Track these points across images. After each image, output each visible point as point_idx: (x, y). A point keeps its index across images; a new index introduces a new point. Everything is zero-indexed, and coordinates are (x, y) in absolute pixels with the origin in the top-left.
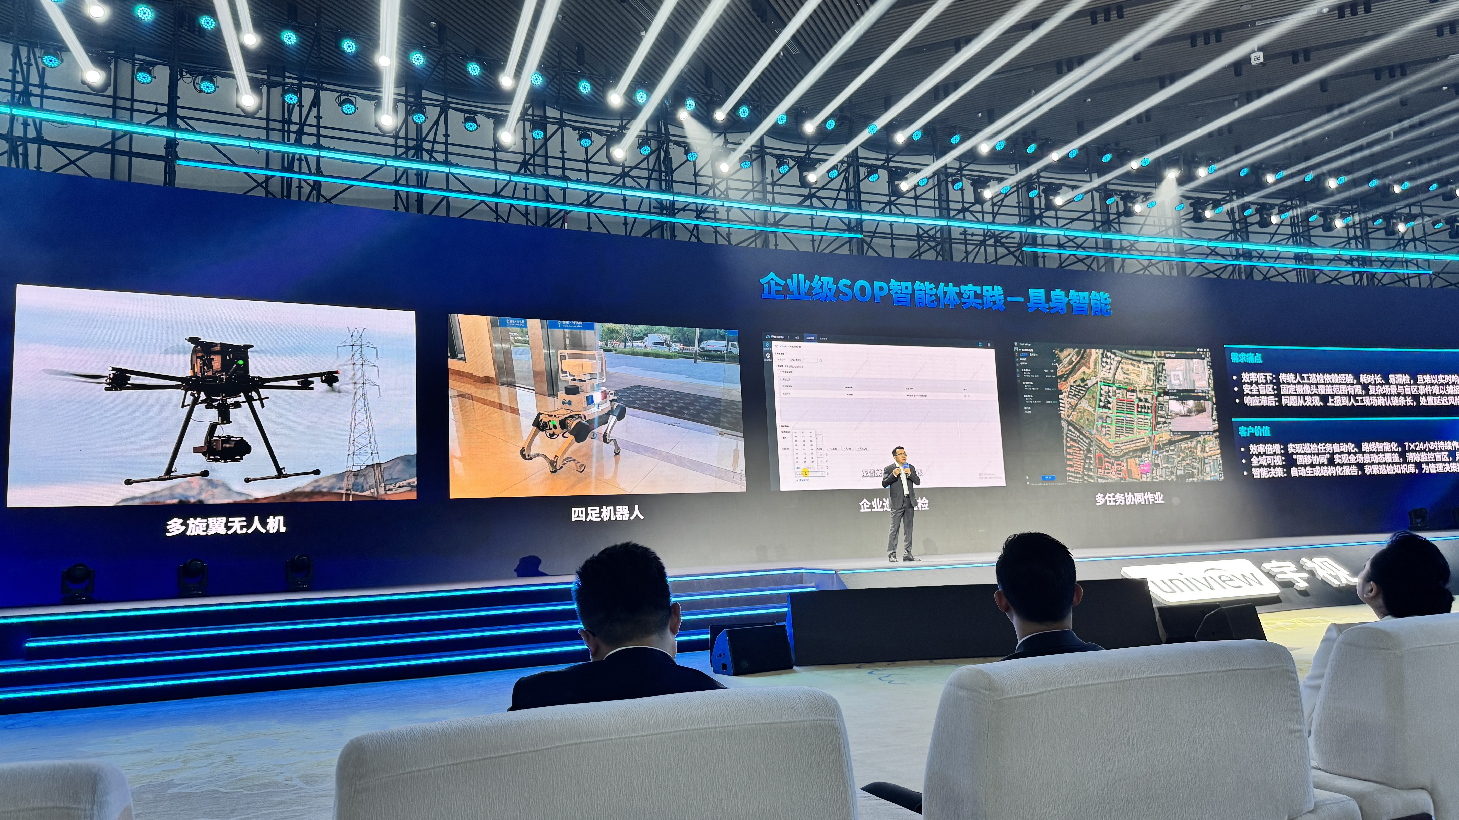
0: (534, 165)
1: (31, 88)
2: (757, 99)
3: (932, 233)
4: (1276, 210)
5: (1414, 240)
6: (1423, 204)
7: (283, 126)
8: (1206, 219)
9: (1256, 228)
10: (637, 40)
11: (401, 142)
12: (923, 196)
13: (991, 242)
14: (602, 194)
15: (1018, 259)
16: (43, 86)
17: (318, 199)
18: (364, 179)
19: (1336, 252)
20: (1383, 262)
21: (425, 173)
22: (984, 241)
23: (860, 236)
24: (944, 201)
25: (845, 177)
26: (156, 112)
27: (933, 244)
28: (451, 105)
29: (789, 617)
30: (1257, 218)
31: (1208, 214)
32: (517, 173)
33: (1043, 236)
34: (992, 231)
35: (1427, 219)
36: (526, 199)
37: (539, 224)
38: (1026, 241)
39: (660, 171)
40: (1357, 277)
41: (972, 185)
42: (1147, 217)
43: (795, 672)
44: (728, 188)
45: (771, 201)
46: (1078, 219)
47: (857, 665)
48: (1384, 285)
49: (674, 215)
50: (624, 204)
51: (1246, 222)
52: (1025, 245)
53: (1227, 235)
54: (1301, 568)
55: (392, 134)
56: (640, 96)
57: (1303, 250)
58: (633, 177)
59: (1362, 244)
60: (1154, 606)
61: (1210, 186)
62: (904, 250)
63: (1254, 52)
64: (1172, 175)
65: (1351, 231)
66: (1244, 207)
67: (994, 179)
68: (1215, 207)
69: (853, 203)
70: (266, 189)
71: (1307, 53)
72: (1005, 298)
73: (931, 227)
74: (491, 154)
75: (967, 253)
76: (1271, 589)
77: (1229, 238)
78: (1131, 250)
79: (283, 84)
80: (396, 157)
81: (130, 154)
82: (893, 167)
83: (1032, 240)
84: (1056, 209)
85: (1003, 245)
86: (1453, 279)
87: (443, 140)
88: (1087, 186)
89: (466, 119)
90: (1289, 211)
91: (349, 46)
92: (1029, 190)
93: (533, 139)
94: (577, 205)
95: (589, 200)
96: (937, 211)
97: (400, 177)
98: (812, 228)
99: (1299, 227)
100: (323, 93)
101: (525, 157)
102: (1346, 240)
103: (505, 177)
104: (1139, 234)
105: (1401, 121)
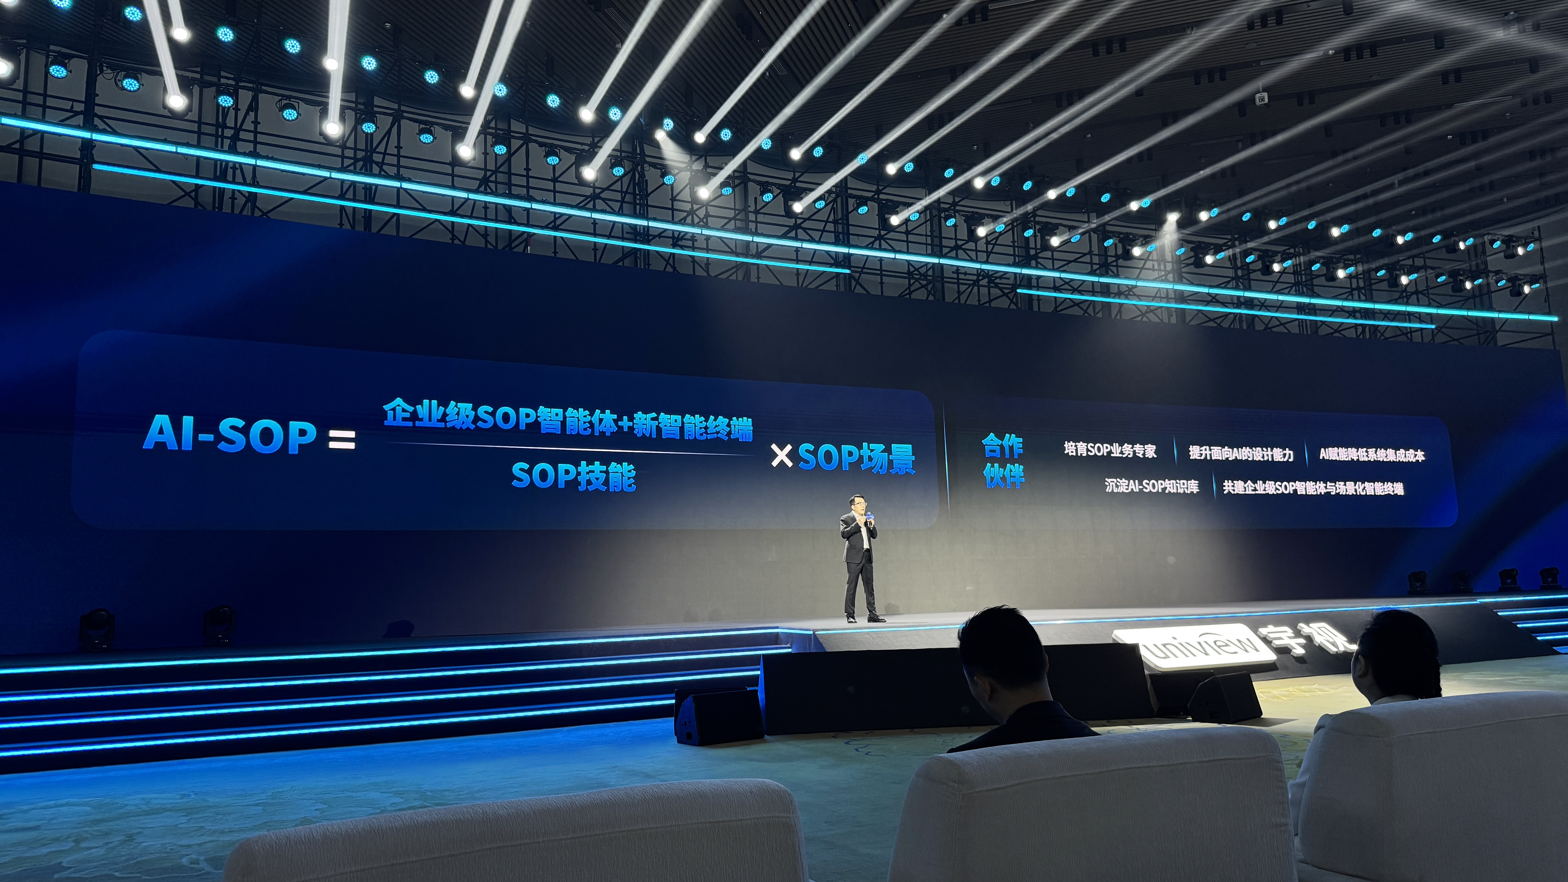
0: (496, 182)
2: (740, 121)
3: (923, 270)
4: (1279, 258)
5: (1417, 292)
6: (1427, 255)
7: (217, 131)
8: (1207, 266)
9: (1258, 275)
10: (612, 53)
11: (349, 153)
12: (914, 232)
13: (984, 282)
14: (570, 216)
15: (1012, 301)
17: (253, 212)
18: (305, 192)
19: (1338, 303)
20: (1386, 315)
21: (374, 187)
22: (978, 280)
23: (848, 271)
24: (936, 237)
25: (833, 208)
26: (71, 110)
27: (924, 283)
28: (405, 114)
29: (761, 681)
30: (1259, 265)
31: (1209, 259)
32: (476, 191)
33: (1039, 277)
34: (986, 271)
35: (1430, 271)
36: (486, 219)
37: (500, 247)
38: (1021, 282)
39: (634, 194)
40: (1360, 329)
41: (966, 221)
42: (1147, 260)
43: (766, 742)
44: (707, 215)
45: (754, 230)
46: (1075, 261)
47: (833, 734)
48: (1386, 339)
49: (648, 242)
50: (595, 228)
51: (1248, 269)
52: (1020, 287)
53: (1228, 282)
54: (1298, 634)
55: (338, 144)
56: (614, 113)
57: (1305, 300)
58: (604, 200)
59: (1365, 295)
60: (1146, 672)
61: (1213, 228)
62: (894, 287)
63: (1258, 92)
64: (1173, 218)
65: (1354, 281)
66: (1246, 253)
67: (989, 216)
68: (1215, 253)
69: (842, 236)
70: (196, 199)
71: (1312, 96)
73: (923, 264)
74: (448, 169)
75: (960, 293)
76: (1267, 656)
77: (1230, 285)
78: (1129, 294)
79: (218, 85)
80: (343, 169)
81: (41, 155)
82: (885, 200)
83: (1028, 282)
84: (1052, 250)
85: (996, 286)
86: (1456, 334)
87: (395, 152)
88: (1085, 227)
89: (422, 132)
90: (1291, 258)
91: (293, 46)
92: (1024, 231)
93: (496, 154)
94: (542, 228)
95: (556, 223)
96: (929, 247)
97: (346, 191)
98: (797, 261)
99: (1301, 275)
100: (261, 96)
101: (486, 173)
102: (1350, 291)
103: (463, 195)
104: (1138, 279)
105: (1405, 169)
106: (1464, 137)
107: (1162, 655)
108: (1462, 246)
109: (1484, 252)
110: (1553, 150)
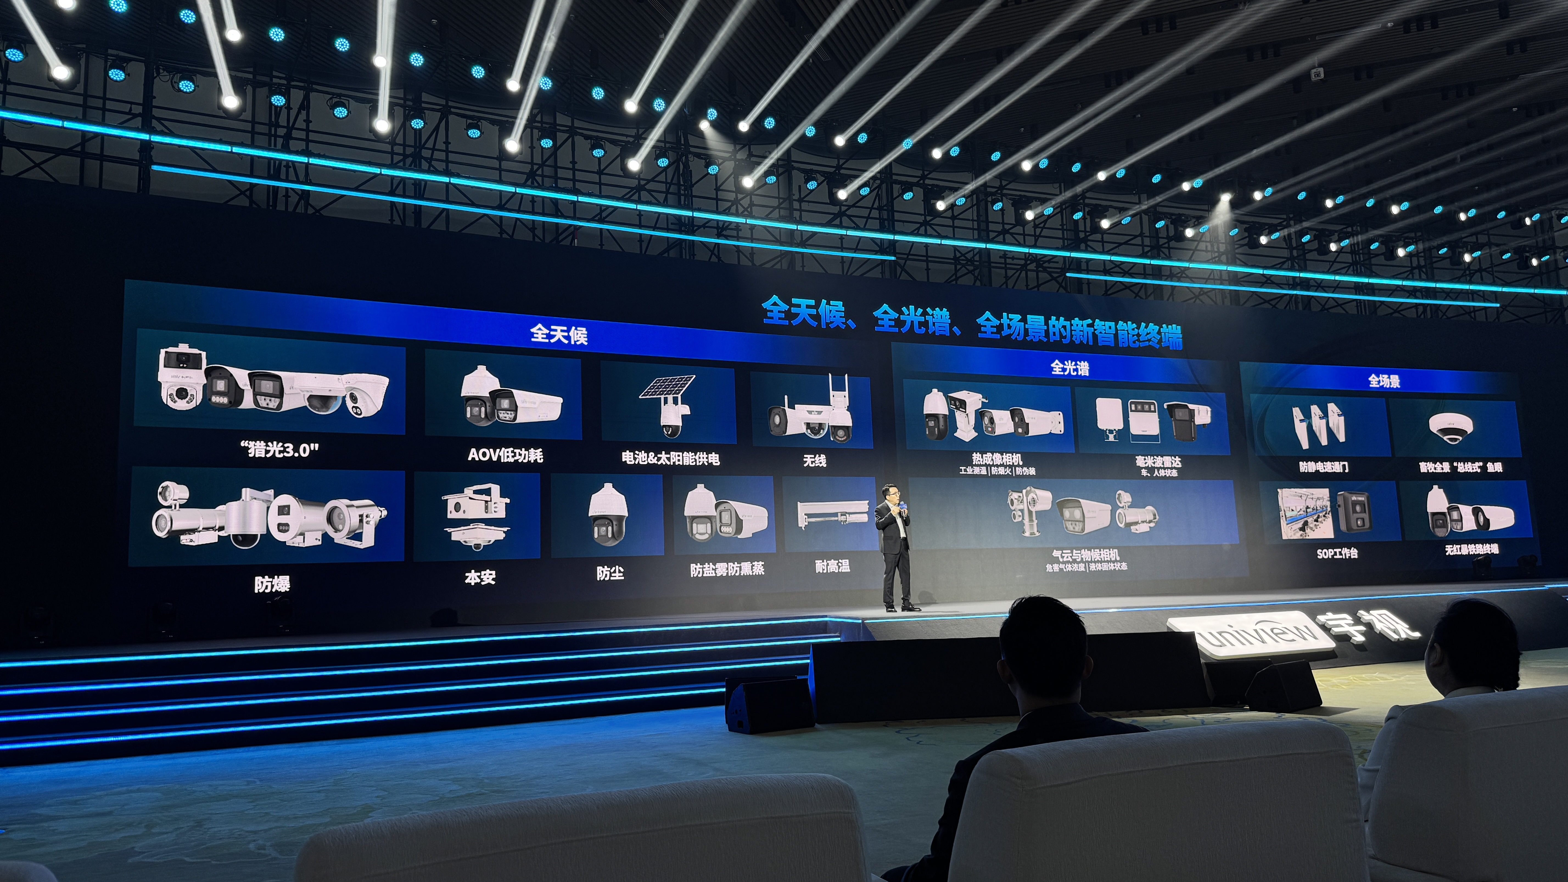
0: (543, 176)
2: (784, 109)
3: (969, 256)
4: (1336, 237)
5: (1480, 270)
6: (1491, 232)
7: (270, 130)
8: (1261, 246)
9: (1314, 255)
10: (655, 43)
11: (398, 149)
12: (960, 217)
13: (1032, 266)
14: (616, 208)
15: (1061, 286)
16: (6, 82)
17: (306, 209)
18: (356, 189)
19: (1398, 282)
20: (1449, 294)
21: (423, 183)
22: (1026, 265)
23: (893, 258)
24: (982, 221)
25: (877, 194)
26: (129, 113)
27: (971, 268)
28: (453, 110)
29: (811, 670)
30: (1315, 245)
31: (1264, 240)
32: (523, 186)
33: (1088, 261)
34: (1034, 255)
35: (1494, 248)
36: (533, 213)
37: (547, 241)
38: (1069, 266)
39: (679, 184)
40: (1421, 309)
41: (1013, 205)
42: (1200, 241)
43: (817, 730)
44: (752, 204)
45: (798, 219)
46: (1126, 243)
47: (883, 723)
48: (1448, 318)
49: (693, 233)
50: (640, 219)
51: (1304, 249)
52: (1070, 271)
53: (1283, 263)
54: (1358, 621)
55: (388, 140)
56: (659, 104)
57: (1363, 280)
58: (649, 191)
59: (1426, 274)
60: (1202, 661)
61: (1266, 207)
62: (940, 274)
63: (1314, 68)
64: (1226, 198)
65: (1415, 259)
66: (1302, 233)
67: (1036, 199)
68: (1270, 233)
69: (886, 222)
70: (250, 198)
71: (1370, 71)
73: (969, 249)
74: (496, 163)
75: (1007, 278)
76: (1326, 643)
77: (1285, 266)
78: (1181, 277)
79: (270, 85)
80: (392, 166)
81: (102, 158)
82: (929, 185)
83: (1078, 266)
84: (1103, 233)
85: (1045, 270)
86: (1522, 313)
87: (443, 147)
88: (1136, 209)
89: (470, 127)
90: (1348, 237)
91: (342, 45)
92: (1073, 214)
93: (542, 148)
94: (588, 220)
95: (602, 215)
96: (976, 232)
97: (396, 187)
98: (842, 249)
99: (1359, 254)
100: (312, 95)
101: (532, 168)
102: (1410, 269)
103: (511, 189)
104: (1190, 260)
105: (1467, 144)
106: (1529, 109)
107: (1218, 643)
108: (1528, 221)
109: (1551, 227)
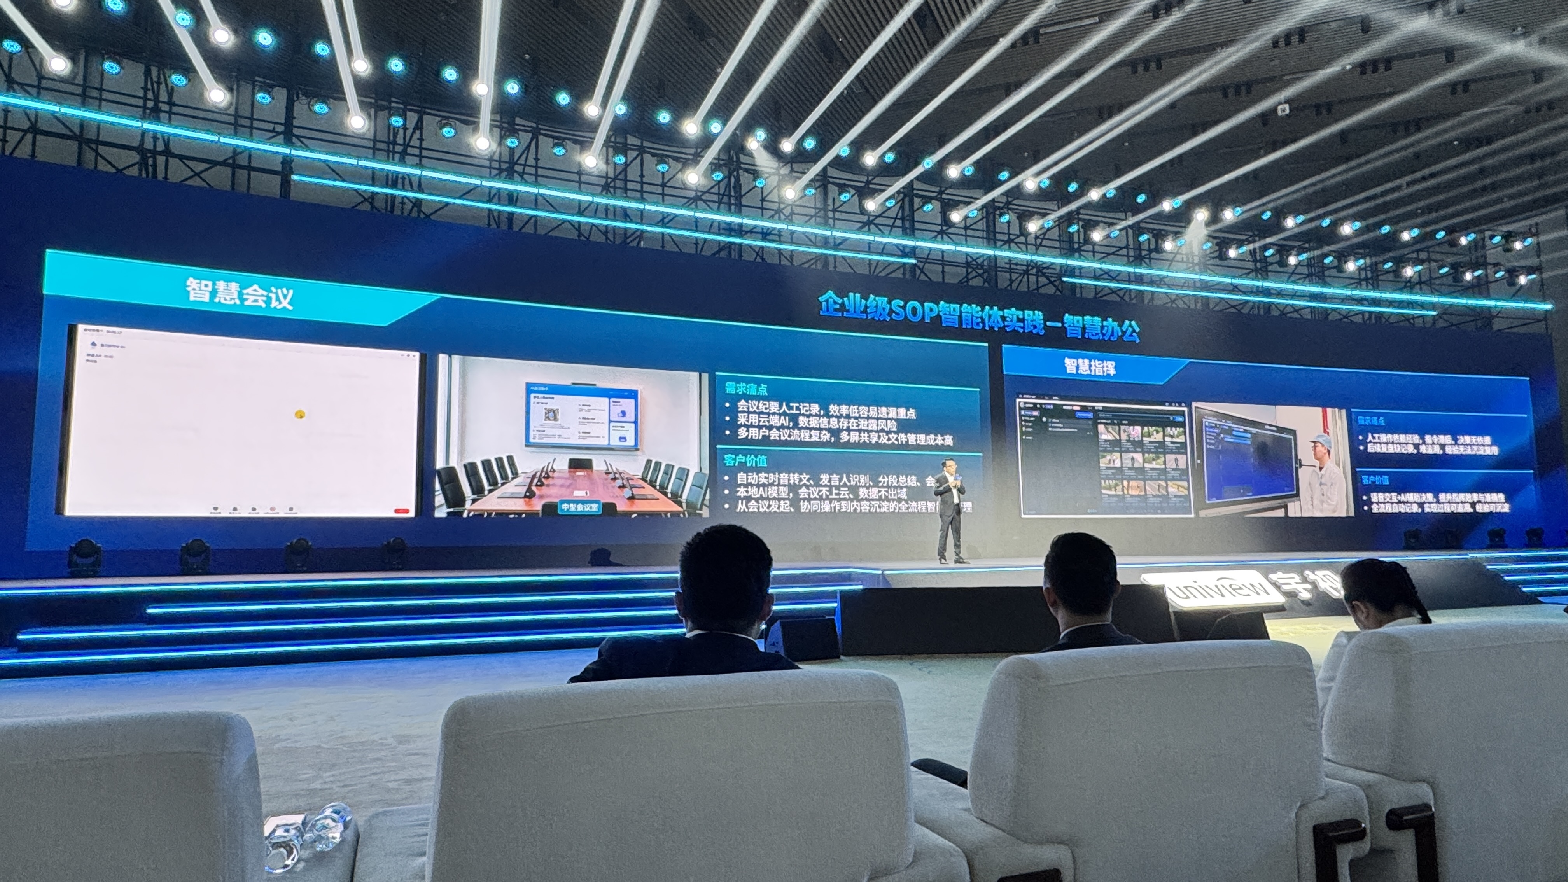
0: (615, 187)
1: (160, 105)
2: (823, 131)
3: (979, 261)
4: (1294, 252)
5: (1420, 283)
6: (1431, 250)
7: (389, 147)
8: (1230, 258)
9: (1276, 267)
10: (714, 76)
11: (496, 165)
12: (972, 227)
13: (1034, 271)
14: (676, 215)
15: (1058, 288)
16: (171, 103)
17: (419, 212)
18: (459, 198)
19: (1348, 292)
20: (1391, 303)
21: (516, 193)
22: (1027, 270)
23: (914, 261)
24: (991, 231)
25: (901, 206)
26: (273, 131)
27: (980, 271)
28: (542, 132)
29: (839, 612)
30: (1277, 257)
31: (1232, 253)
32: (599, 195)
33: (1081, 268)
34: (1035, 262)
35: (1434, 264)
36: (607, 219)
37: (617, 243)
38: (1065, 272)
39: (730, 196)
40: (1367, 315)
41: (1018, 218)
42: (1177, 253)
43: (842, 661)
44: (792, 213)
45: (832, 226)
46: (1113, 253)
47: (899, 656)
48: (1390, 324)
49: (741, 237)
50: (696, 225)
51: (1267, 262)
52: (1065, 275)
53: (1249, 274)
54: (1305, 580)
55: (486, 157)
56: (715, 127)
57: (1318, 289)
58: (704, 201)
59: (1372, 285)
60: (1171, 610)
61: (1234, 228)
62: (954, 276)
63: (1280, 104)
64: (1201, 215)
65: (1363, 273)
66: (1265, 248)
67: (1039, 213)
68: (1238, 247)
69: (908, 230)
70: (372, 203)
71: (1329, 107)
72: (1045, 324)
73: (980, 255)
74: (575, 177)
75: (1012, 281)
76: (1277, 599)
77: (1251, 276)
78: (1160, 284)
79: (390, 108)
80: (491, 178)
81: (250, 168)
82: (946, 199)
83: (1071, 271)
84: (1094, 244)
85: (1044, 274)
86: (1455, 320)
87: (534, 163)
88: (1123, 224)
89: (555, 145)
90: (1306, 252)
91: (450, 74)
92: (1069, 225)
93: (615, 164)
94: (653, 225)
95: (664, 220)
96: (985, 241)
97: (493, 196)
98: (869, 252)
99: (1315, 267)
100: (426, 117)
101: (607, 182)
102: (1358, 281)
103: (589, 198)
104: (1168, 270)
105: (1414, 172)
106: (1471, 142)
108: (1463, 241)
109: (1484, 247)
110: (1553, 154)
